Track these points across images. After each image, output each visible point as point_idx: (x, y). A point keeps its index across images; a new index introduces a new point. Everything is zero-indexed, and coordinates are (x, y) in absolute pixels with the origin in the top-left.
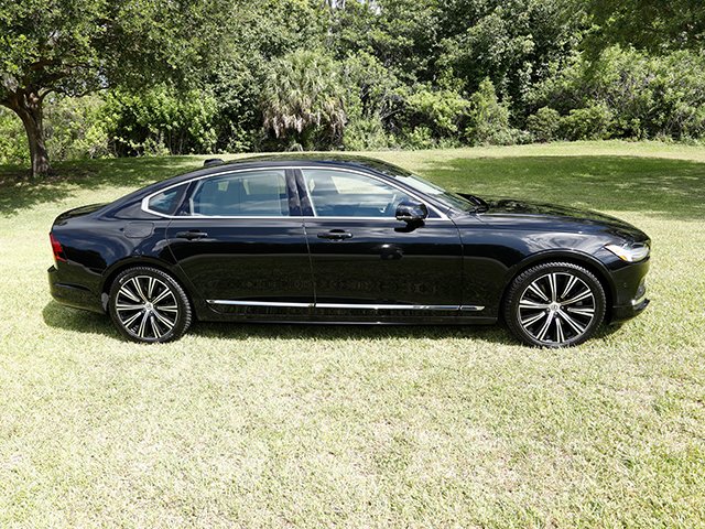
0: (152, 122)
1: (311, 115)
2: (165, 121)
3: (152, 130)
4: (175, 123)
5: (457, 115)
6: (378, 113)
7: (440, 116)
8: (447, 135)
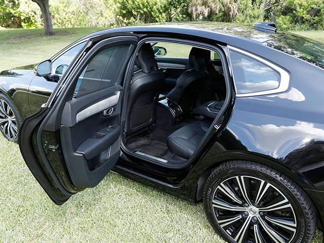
0: (134, 9)
1: (213, 6)
2: (140, 8)
3: (133, 13)
4: (145, 9)
5: (312, 8)
6: (262, 6)
7: (298, 9)
8: (302, 21)
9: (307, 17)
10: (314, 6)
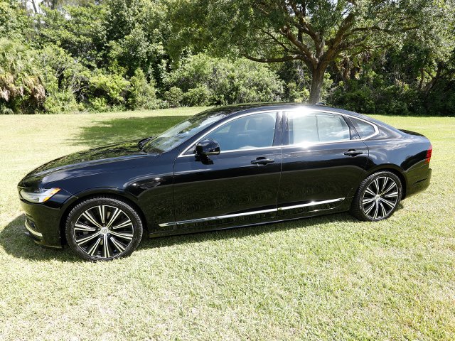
1: (15, 88)
5: (123, 90)
6: (70, 88)
7: (112, 91)
8: (117, 103)
9: (122, 99)
10: (124, 88)
